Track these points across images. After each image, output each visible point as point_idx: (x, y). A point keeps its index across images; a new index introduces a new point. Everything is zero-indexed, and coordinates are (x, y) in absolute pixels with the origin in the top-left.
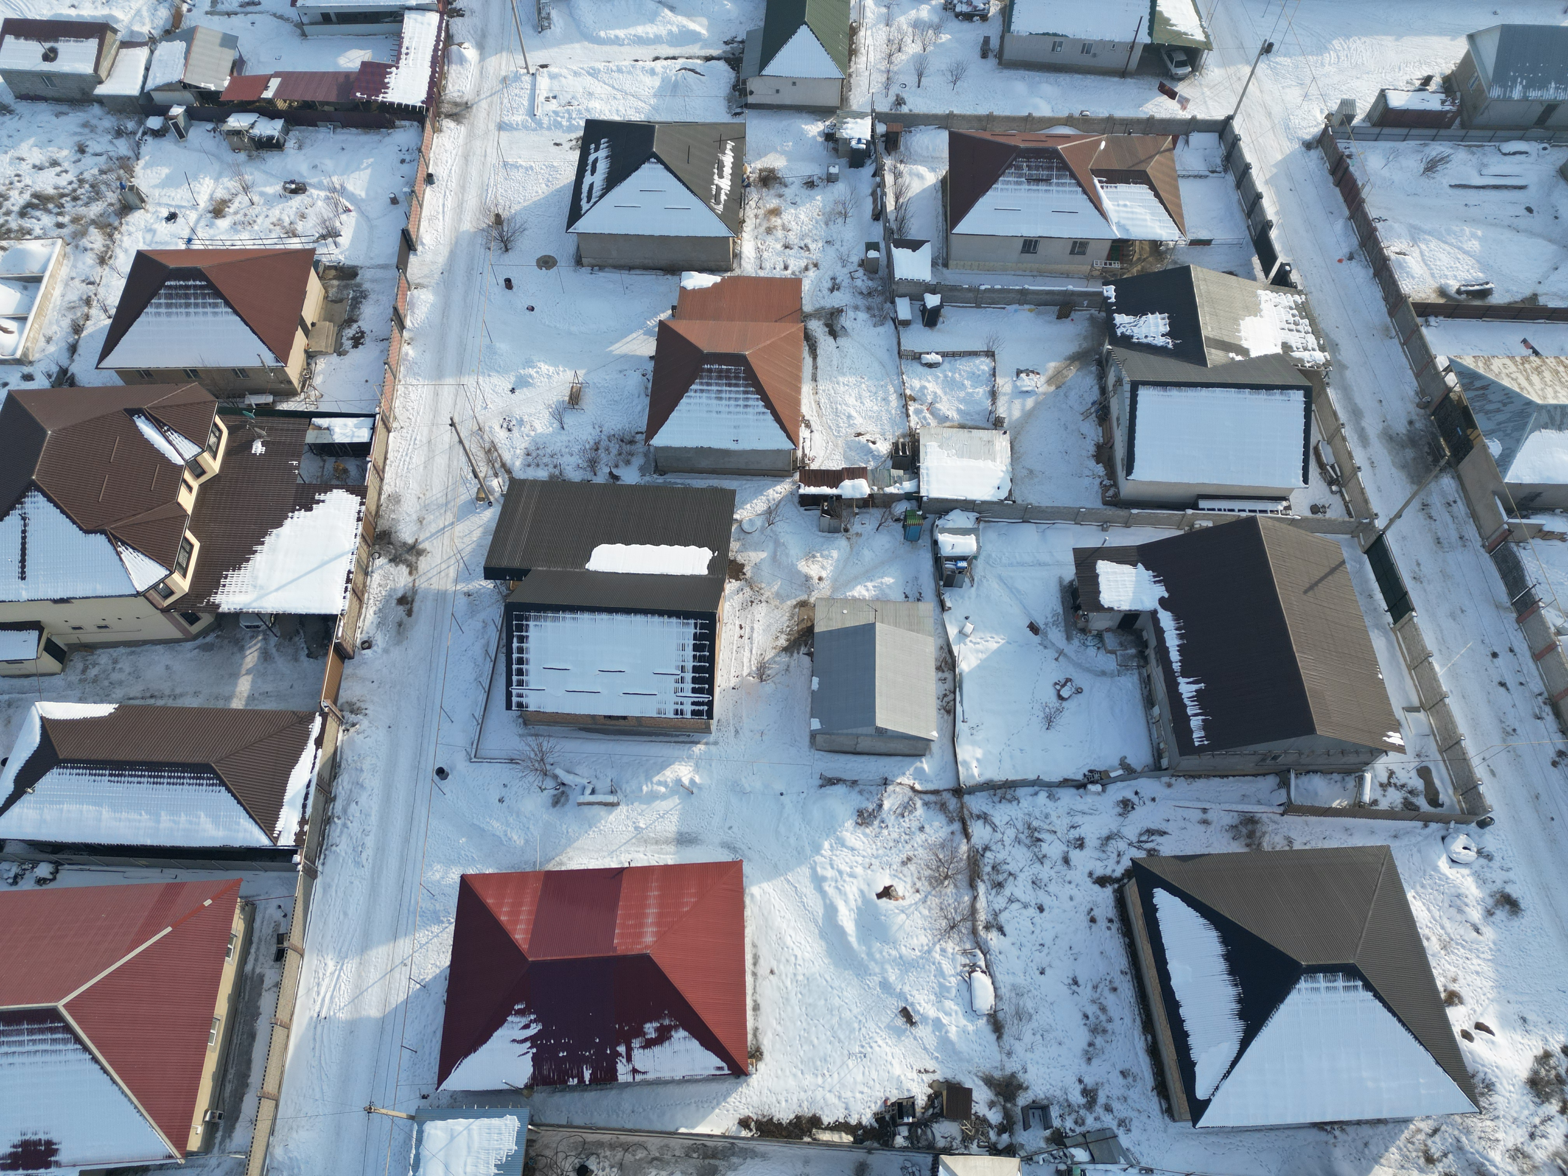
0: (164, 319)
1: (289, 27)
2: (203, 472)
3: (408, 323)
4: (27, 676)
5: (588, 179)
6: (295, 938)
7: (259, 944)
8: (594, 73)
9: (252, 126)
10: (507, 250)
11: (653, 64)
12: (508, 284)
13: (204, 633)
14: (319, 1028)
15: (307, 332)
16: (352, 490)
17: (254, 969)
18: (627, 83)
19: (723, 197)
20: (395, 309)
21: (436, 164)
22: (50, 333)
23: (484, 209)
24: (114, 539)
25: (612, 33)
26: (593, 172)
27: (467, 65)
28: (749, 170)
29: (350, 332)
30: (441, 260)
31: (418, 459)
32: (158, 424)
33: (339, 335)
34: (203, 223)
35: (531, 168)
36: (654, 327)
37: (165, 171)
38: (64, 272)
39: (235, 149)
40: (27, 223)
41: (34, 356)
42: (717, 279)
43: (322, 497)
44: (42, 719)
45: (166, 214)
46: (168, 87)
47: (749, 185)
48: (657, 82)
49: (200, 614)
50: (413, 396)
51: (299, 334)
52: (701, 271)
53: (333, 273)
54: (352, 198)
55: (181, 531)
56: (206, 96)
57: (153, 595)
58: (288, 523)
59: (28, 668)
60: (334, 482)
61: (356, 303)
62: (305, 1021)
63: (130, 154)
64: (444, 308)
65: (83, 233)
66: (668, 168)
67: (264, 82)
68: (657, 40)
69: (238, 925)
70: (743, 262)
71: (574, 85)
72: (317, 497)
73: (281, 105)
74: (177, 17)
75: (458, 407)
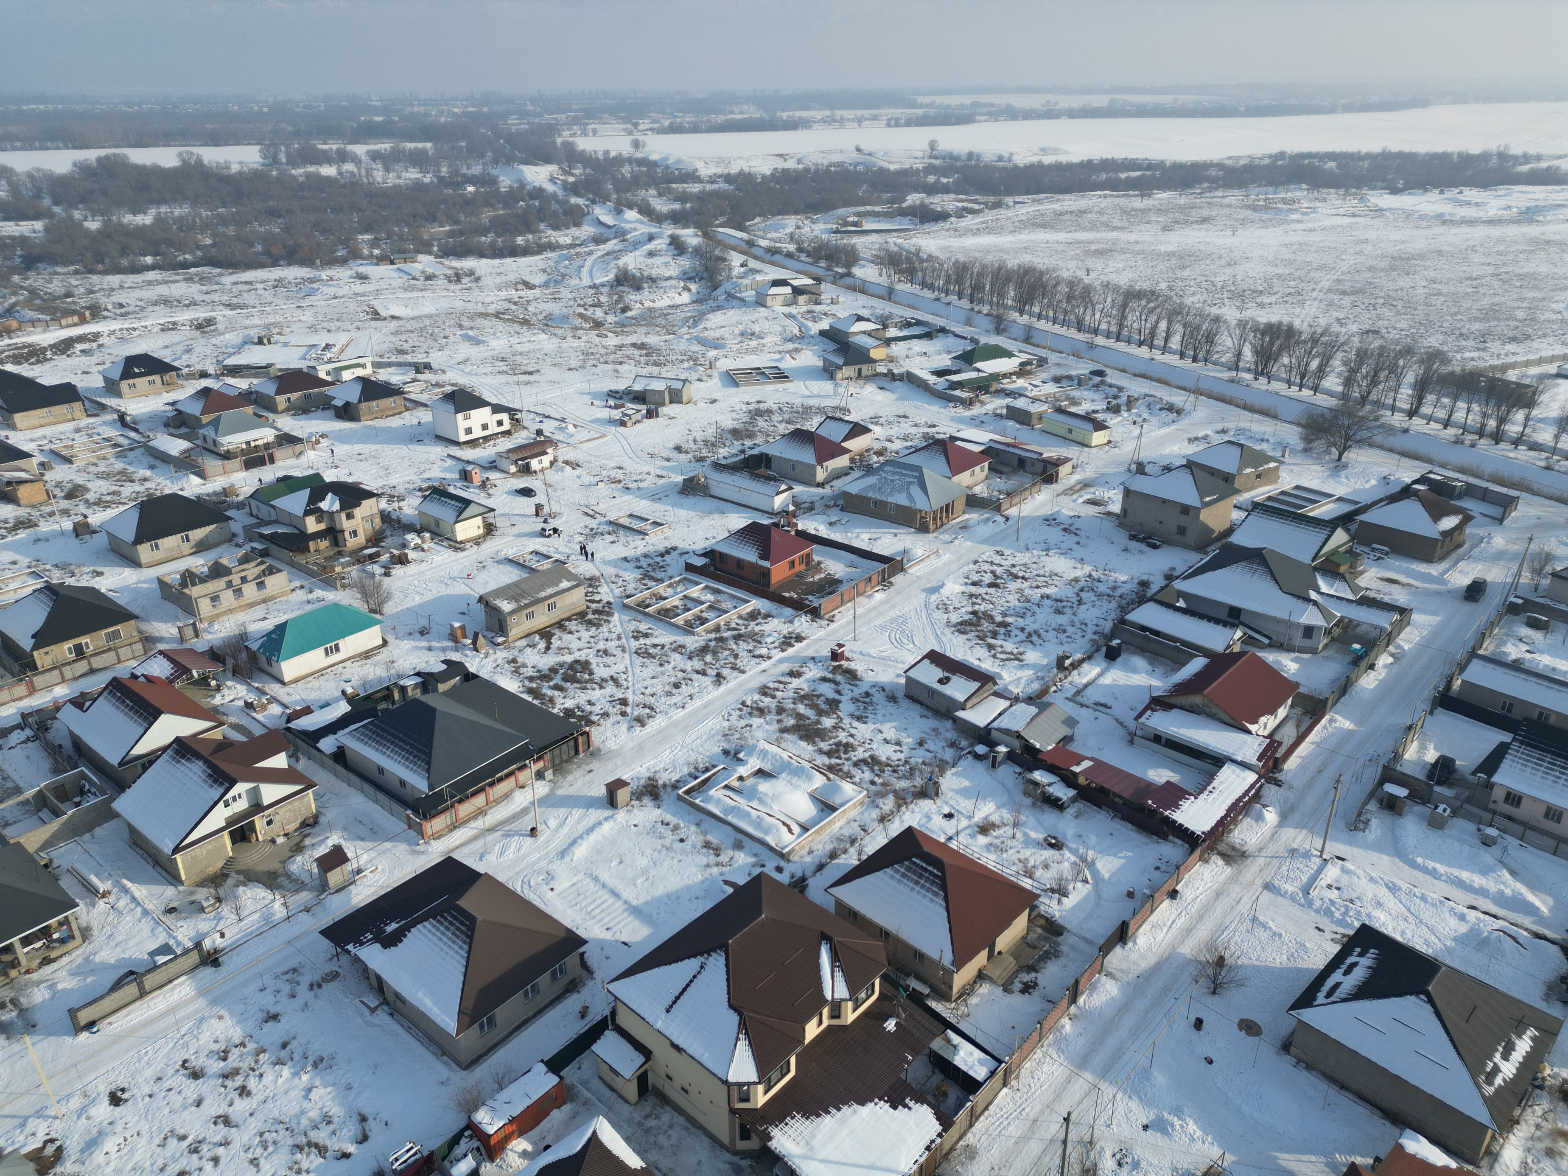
0: (894, 883)
1: (1123, 732)
2: (838, 1017)
3: (1081, 1001)
4: (612, 1089)
5: (1337, 976)
8: (1393, 888)
9: (1050, 785)
10: (1214, 993)
11: (1466, 911)
12: (1199, 1024)
13: (744, 1154)
15: (990, 956)
16: (939, 1117)
18: (1427, 914)
19: (1498, 1081)
20: (1077, 983)
21: (1186, 885)
22: (814, 848)
23: (1211, 946)
24: (743, 1026)
25: (1431, 864)
26: (1347, 972)
27: (1262, 824)
28: (1548, 1071)
29: (1026, 977)
30: (1145, 965)
31: (1015, 1130)
32: (835, 957)
33: (1015, 975)
34: (968, 831)
35: (1280, 935)
36: (1343, 1164)
37: (966, 783)
38: (853, 813)
39: (1026, 794)
40: (854, 771)
41: (794, 858)
42: (1453, 1165)
43: (911, 1104)
44: (594, 1132)
45: (946, 811)
46: (1007, 732)
47: (1541, 1087)
48: (1463, 928)
49: (753, 1136)
50: (1045, 1068)
51: (984, 954)
52: (1433, 1141)
53: (1043, 922)
54: (1095, 873)
55: (789, 1054)
56: (1029, 749)
57: (735, 1091)
58: (870, 1106)
59: (618, 1083)
60: (930, 1098)
61: (1046, 957)
63: (951, 761)
64: (1122, 1008)
65: (883, 795)
66: (1437, 1013)
67: (1079, 759)
68: (1482, 892)
70: (1497, 1166)
71: (1363, 887)
72: (907, 1100)
73: (1082, 781)
74: (1044, 692)
75: (1082, 1106)
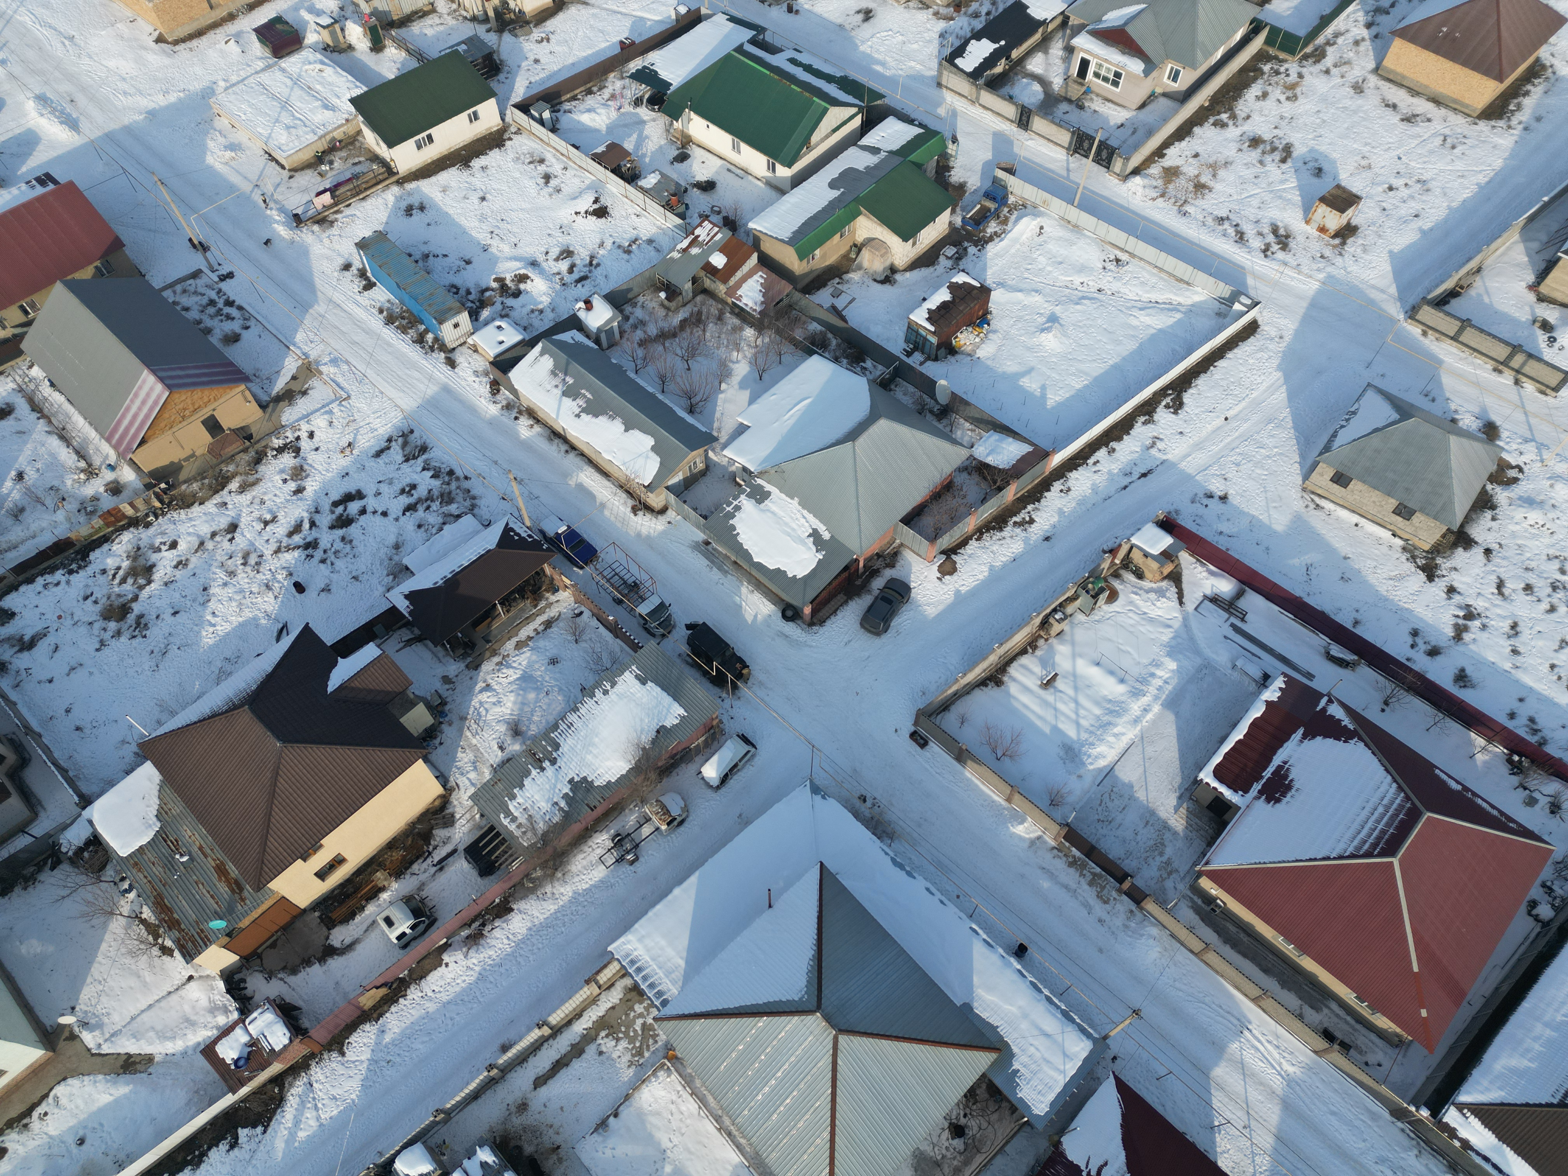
6: (1336, 1056)
7: (1352, 1027)
14: (1236, 1022)
17: (1329, 1008)
62: (1251, 1016)
69: (1382, 1022)
